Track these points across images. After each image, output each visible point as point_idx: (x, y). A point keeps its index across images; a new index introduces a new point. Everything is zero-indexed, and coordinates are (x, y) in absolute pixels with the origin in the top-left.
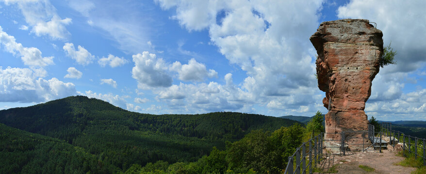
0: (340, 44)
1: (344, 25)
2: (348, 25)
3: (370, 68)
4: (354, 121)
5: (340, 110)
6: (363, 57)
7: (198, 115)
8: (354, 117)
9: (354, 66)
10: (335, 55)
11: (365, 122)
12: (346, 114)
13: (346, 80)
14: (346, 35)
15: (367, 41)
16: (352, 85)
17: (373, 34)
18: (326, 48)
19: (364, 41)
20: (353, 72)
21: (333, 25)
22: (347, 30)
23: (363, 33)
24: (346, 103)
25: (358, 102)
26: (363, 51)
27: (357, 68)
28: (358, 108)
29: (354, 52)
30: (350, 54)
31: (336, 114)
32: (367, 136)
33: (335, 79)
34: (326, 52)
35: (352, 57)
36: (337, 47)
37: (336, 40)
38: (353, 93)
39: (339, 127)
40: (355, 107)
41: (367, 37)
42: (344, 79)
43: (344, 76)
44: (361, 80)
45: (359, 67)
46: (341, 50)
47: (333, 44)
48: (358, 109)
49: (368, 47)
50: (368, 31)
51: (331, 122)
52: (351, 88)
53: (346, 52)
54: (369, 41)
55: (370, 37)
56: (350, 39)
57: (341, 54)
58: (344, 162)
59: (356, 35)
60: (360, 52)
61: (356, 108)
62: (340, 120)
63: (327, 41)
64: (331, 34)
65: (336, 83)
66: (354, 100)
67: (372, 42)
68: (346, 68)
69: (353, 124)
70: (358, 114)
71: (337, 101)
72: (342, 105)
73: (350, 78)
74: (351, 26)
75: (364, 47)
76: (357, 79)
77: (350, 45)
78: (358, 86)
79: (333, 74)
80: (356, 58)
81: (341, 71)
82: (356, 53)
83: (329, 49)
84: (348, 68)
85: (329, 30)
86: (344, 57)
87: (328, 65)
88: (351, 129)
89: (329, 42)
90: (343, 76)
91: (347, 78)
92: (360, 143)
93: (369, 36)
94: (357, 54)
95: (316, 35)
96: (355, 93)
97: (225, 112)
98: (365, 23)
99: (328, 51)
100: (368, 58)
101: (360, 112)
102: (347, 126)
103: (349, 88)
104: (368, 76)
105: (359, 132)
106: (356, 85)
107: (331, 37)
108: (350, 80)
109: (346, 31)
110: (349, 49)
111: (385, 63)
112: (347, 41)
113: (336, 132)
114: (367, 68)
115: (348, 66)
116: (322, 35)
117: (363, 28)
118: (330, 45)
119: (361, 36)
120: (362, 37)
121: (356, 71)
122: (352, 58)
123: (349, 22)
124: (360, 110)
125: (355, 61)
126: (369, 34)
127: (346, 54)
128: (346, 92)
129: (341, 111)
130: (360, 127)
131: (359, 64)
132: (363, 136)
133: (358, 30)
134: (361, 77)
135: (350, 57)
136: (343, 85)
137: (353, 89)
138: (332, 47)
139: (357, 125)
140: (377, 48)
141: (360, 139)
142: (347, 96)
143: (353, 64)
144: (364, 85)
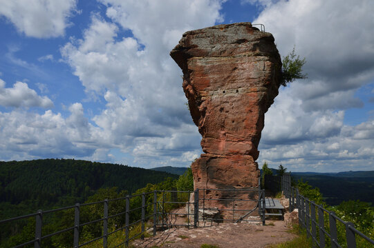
0: (211, 59)
1: (215, 34)
2: (221, 33)
3: (257, 89)
4: (237, 173)
5: (215, 156)
6: (246, 73)
7: (14, 162)
8: (237, 166)
9: (233, 88)
10: (204, 75)
11: (253, 174)
12: (224, 162)
13: (222, 109)
14: (218, 46)
15: (250, 51)
16: (231, 116)
17: (258, 40)
18: (190, 65)
19: (245, 51)
20: (231, 97)
21: (200, 34)
22: (219, 39)
23: (244, 41)
24: (222, 144)
25: (241, 143)
26: (245, 66)
27: (237, 91)
28: (242, 151)
29: (231, 69)
30: (226, 71)
31: (207, 162)
32: (257, 197)
33: (206, 108)
34: (191, 71)
35: (229, 74)
36: (207, 63)
37: (204, 54)
38: (233, 129)
39: (212, 183)
40: (237, 150)
41: (250, 45)
42: (219, 108)
43: (219, 103)
44: (244, 109)
45: (239, 89)
46: (213, 67)
47: (200, 59)
48: (241, 154)
49: (252, 58)
50: (251, 37)
51: (200, 176)
52: (230, 122)
53: (220, 69)
54: (253, 50)
55: (254, 45)
56: (225, 51)
57: (213, 73)
58: (183, 238)
59: (233, 45)
60: (240, 67)
61: (238, 153)
62: (214, 172)
63: (192, 56)
64: (197, 46)
65: (207, 114)
66: (235, 140)
67: (258, 51)
68: (220, 91)
69: (234, 178)
70: (242, 162)
71: (209, 141)
72: (218, 148)
73: (227, 106)
74: (225, 34)
75: (246, 59)
76: (238, 107)
77: (225, 59)
78: (240, 118)
79: (203, 101)
80: (234, 76)
81: (214, 97)
82: (235, 69)
83: (196, 66)
84: (224, 92)
85: (194, 41)
86: (216, 76)
87: (194, 88)
88: (231, 186)
89: (194, 58)
90: (216, 104)
91: (222, 106)
92: (246, 209)
93: (253, 43)
94: (237, 71)
95: (176, 48)
96: (235, 129)
97: (63, 160)
98: (244, 27)
99: (194, 69)
100: (253, 74)
101: (246, 159)
102: (225, 181)
103: (227, 121)
104: (255, 101)
105: (245, 191)
106: (238, 116)
107: (198, 50)
108: (227, 109)
109: (218, 41)
110: (225, 64)
111: (289, 79)
112: (220, 54)
113: (208, 191)
114: (253, 89)
115: (224, 88)
116: (185, 48)
117: (242, 34)
118: (196, 62)
119: (240, 46)
120: (243, 46)
121: (236, 95)
122: (229, 77)
123: (222, 29)
124: (245, 154)
125: (233, 81)
126: (252, 41)
127: (220, 71)
128: (223, 127)
129: (216, 158)
130: (246, 183)
131: (240, 85)
132: (252, 197)
133: (236, 38)
134: (244, 104)
135: (226, 75)
136: (218, 118)
137: (233, 122)
138: (200, 64)
139: (240, 180)
140: (266, 58)
141: (247, 203)
142: (225, 134)
143: (230, 86)
144: (249, 115)
